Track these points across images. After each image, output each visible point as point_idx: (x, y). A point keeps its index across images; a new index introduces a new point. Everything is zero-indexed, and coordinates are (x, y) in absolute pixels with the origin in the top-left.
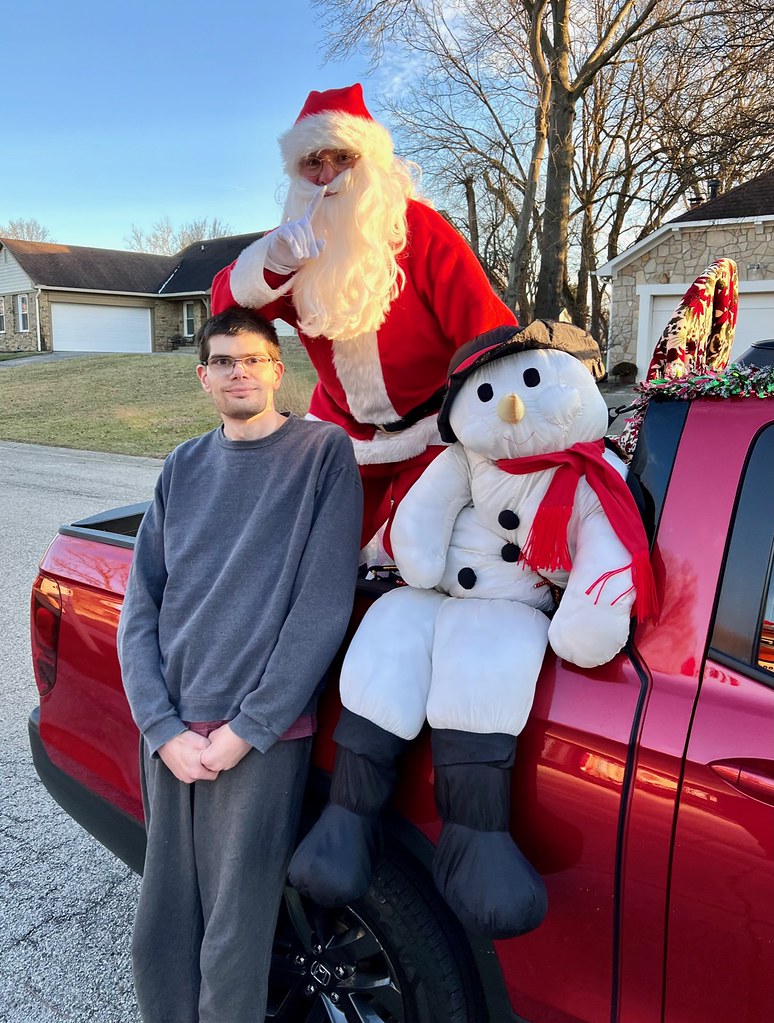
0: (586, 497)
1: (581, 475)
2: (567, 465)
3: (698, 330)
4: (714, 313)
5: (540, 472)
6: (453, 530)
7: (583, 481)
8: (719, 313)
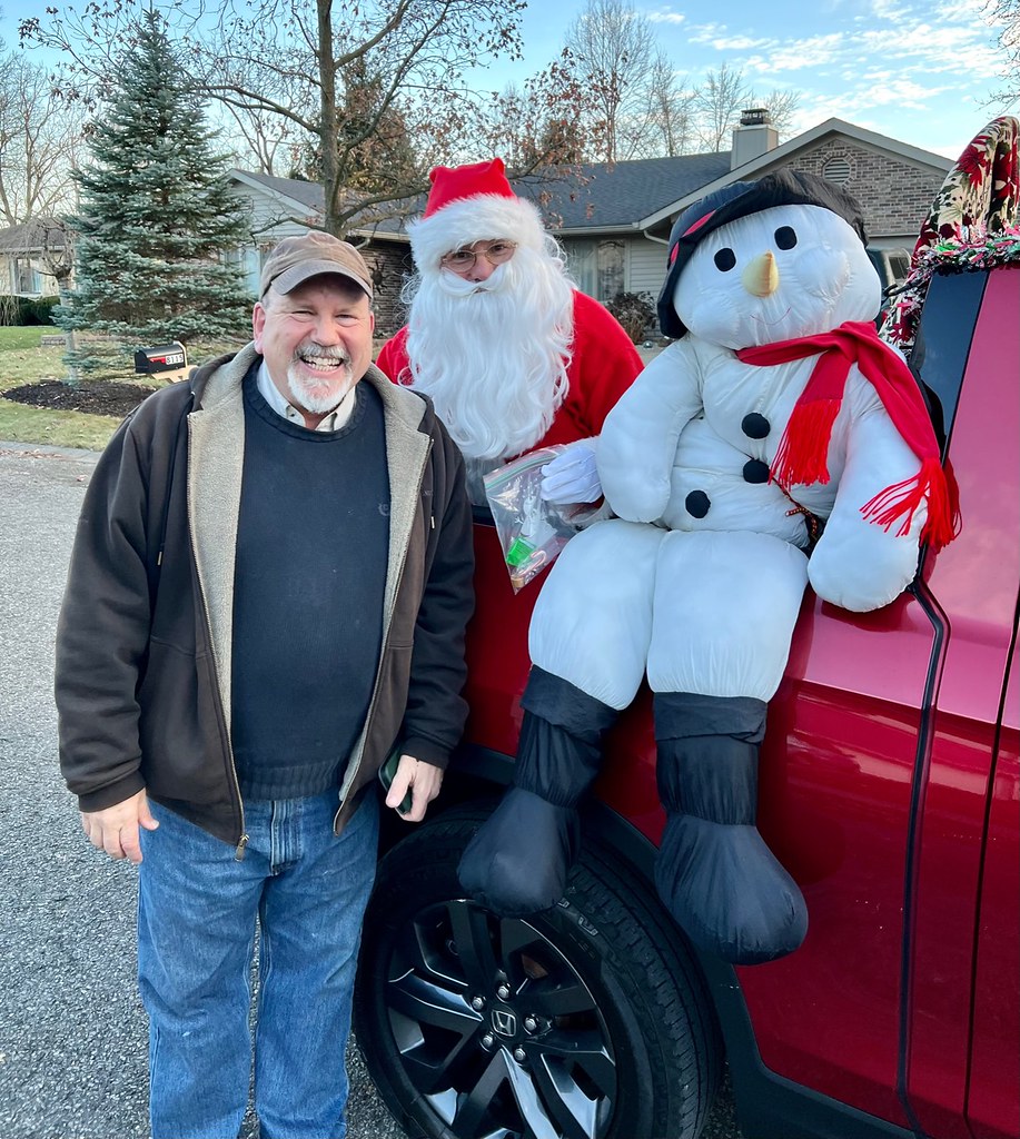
0: (858, 390)
1: (854, 362)
2: (834, 349)
3: (975, 205)
4: (993, 185)
5: (799, 361)
6: (678, 447)
7: (854, 369)
8: (1001, 185)
